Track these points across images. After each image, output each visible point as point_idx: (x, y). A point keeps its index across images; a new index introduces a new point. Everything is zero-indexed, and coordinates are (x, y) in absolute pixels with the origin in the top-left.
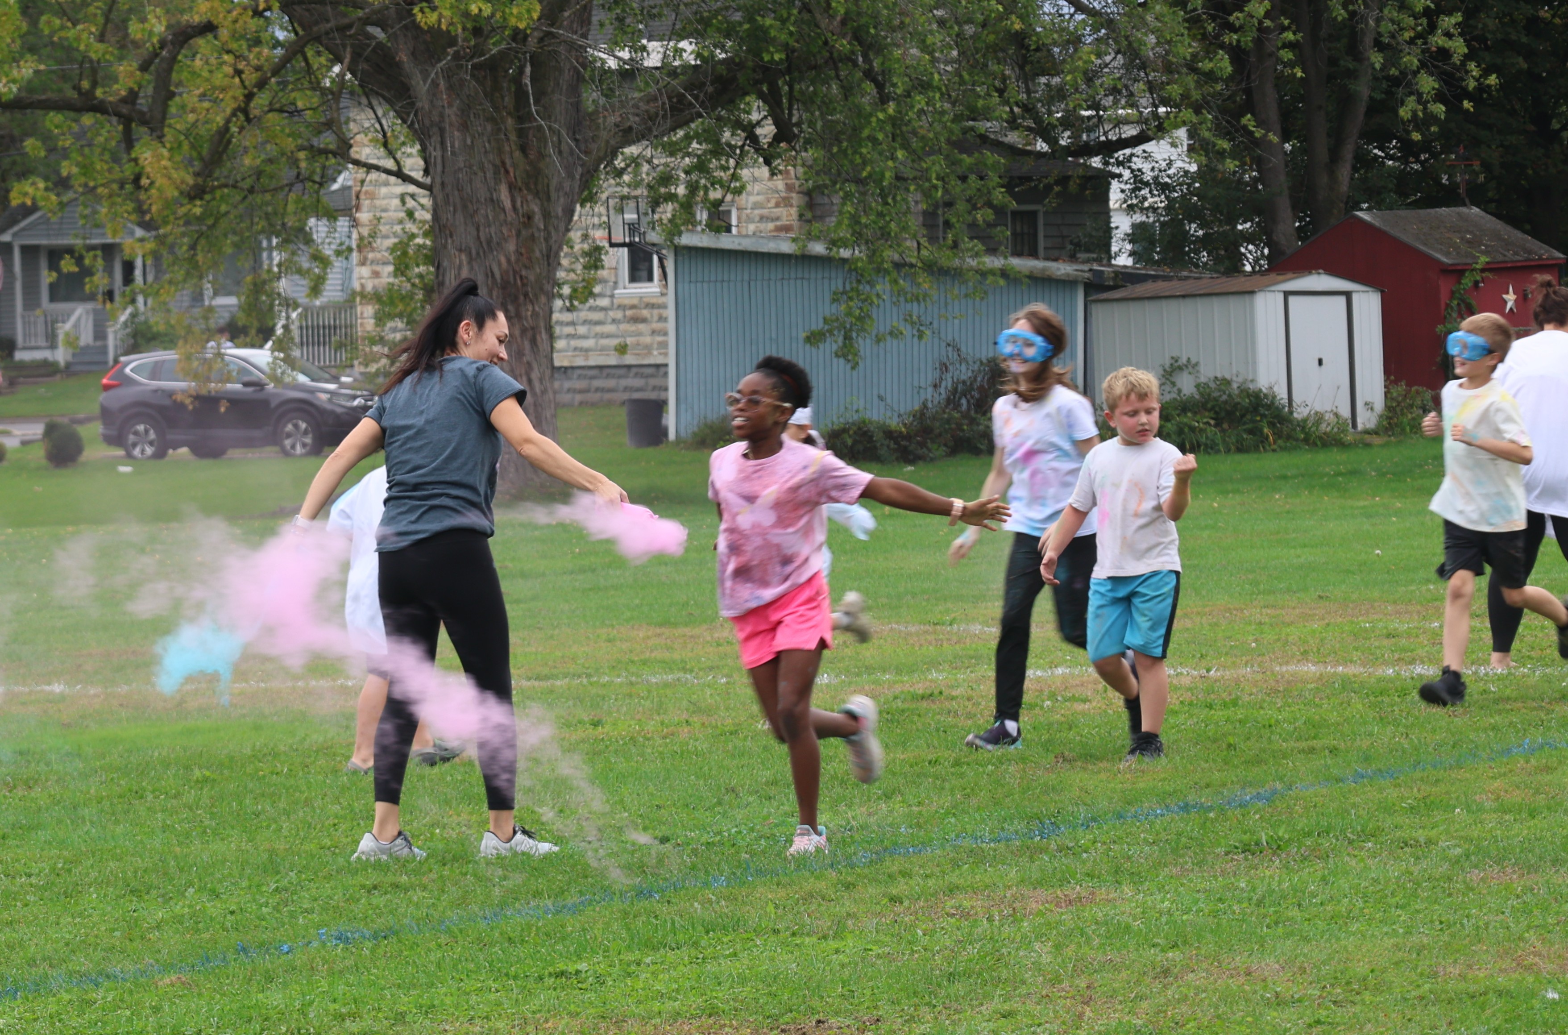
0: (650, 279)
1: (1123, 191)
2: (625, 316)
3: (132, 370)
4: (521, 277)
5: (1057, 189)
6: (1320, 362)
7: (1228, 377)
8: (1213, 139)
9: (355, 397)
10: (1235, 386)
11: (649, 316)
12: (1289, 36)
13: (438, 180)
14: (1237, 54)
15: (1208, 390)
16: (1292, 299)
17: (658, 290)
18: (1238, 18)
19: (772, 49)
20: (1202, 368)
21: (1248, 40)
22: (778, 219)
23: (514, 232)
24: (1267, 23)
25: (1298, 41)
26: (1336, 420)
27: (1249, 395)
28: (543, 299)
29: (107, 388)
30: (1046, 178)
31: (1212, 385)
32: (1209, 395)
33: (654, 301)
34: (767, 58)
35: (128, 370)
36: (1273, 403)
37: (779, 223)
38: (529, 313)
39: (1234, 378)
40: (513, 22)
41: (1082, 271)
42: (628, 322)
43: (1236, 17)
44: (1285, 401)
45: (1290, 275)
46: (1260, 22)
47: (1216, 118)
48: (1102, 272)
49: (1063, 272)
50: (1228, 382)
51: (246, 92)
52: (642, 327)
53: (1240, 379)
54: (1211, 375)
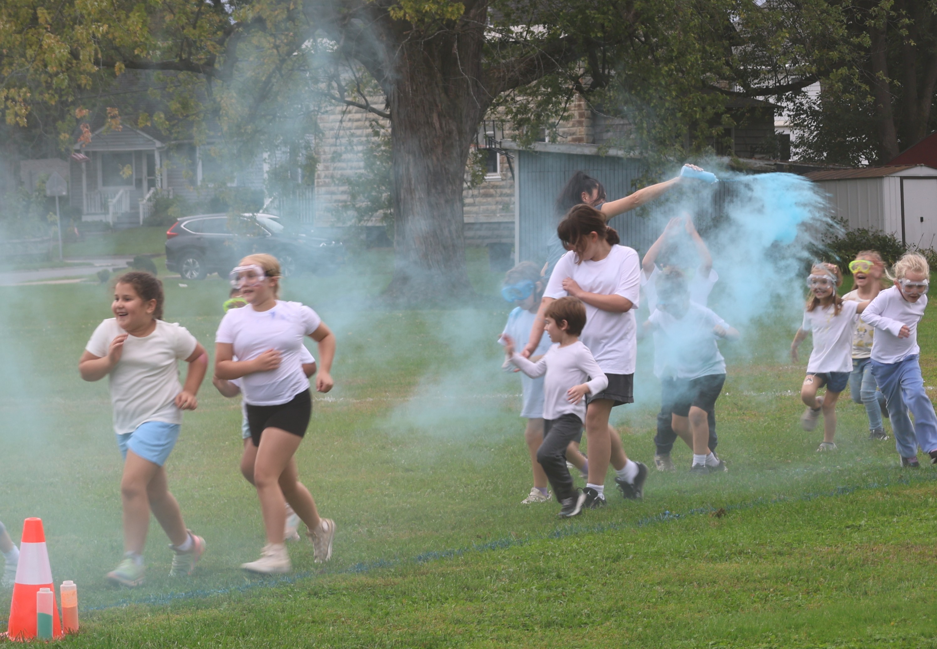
0: (495, 170)
1: (789, 116)
2: (479, 193)
3: (184, 226)
4: (445, 169)
5: (748, 115)
6: (922, 219)
7: (866, 228)
8: (859, 84)
9: (321, 242)
10: (870, 234)
11: (494, 193)
12: (907, 21)
13: (395, 111)
14: (874, 33)
15: (854, 237)
16: (905, 182)
17: (500, 177)
18: (874, 11)
19: (596, 30)
20: (850, 223)
21: (881, 24)
22: (574, 134)
23: (441, 142)
24: (892, 13)
25: (911, 24)
26: (932, 255)
27: (879, 240)
28: (458, 182)
29: (170, 237)
30: (742, 108)
31: (857, 233)
32: (855, 239)
33: (498, 184)
34: (593, 35)
35: (182, 226)
36: (894, 244)
37: (574, 137)
38: (450, 191)
39: (870, 229)
40: (448, 16)
41: (770, 165)
42: (481, 197)
43: (873, 10)
44: (901, 243)
45: (904, 167)
46: (888, 13)
47: (861, 72)
48: (782, 165)
49: (758, 165)
50: (867, 232)
51: (281, 58)
52: (489, 199)
53: (874, 230)
54: (856, 228)
